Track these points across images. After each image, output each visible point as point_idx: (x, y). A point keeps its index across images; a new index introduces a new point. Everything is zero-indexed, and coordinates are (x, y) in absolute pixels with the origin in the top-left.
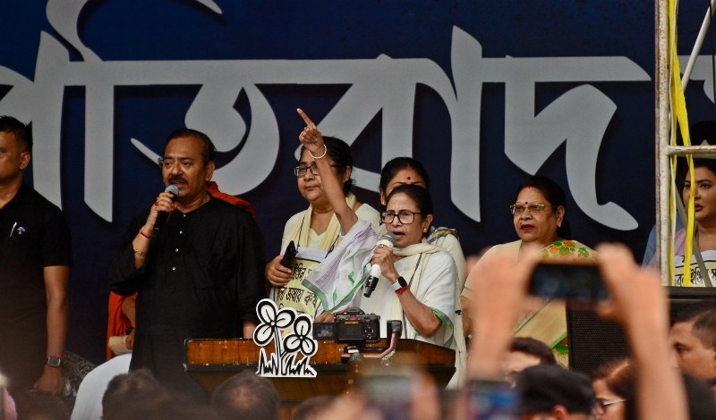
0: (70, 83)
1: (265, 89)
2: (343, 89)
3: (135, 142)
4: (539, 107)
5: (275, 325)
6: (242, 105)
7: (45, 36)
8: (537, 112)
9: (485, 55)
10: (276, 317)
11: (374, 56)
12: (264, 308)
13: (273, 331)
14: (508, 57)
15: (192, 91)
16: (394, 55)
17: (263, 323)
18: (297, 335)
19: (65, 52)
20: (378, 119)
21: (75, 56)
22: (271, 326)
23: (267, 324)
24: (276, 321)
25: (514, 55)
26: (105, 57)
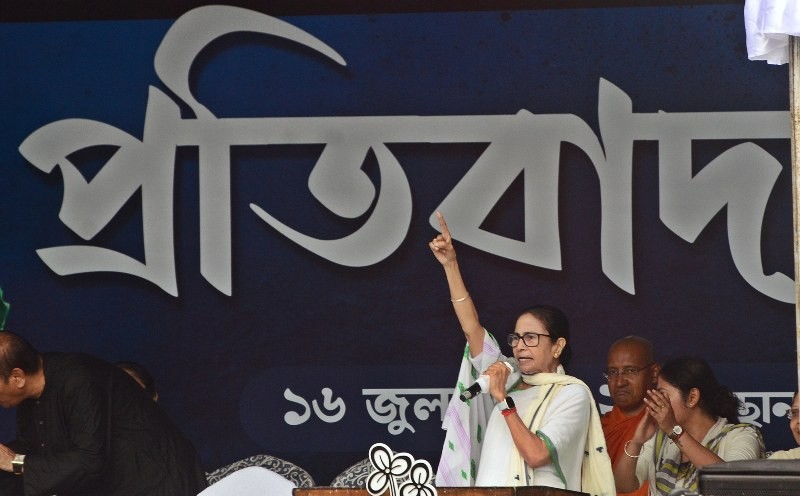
0: (181, 144)
1: (397, 149)
2: (481, 147)
3: (254, 207)
4: (696, 168)
5: (390, 473)
6: (371, 166)
7: (153, 91)
8: (695, 172)
9: (636, 109)
10: (391, 464)
11: (514, 112)
12: (378, 454)
13: (388, 478)
14: (660, 111)
15: (315, 151)
16: (535, 111)
17: (377, 471)
18: (414, 484)
19: (176, 109)
20: (520, 180)
21: (187, 113)
22: (385, 474)
24: (390, 468)
25: (668, 110)
26: (219, 115)
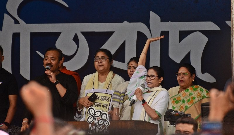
0: (14, 32)
1: (84, 33)
2: (112, 33)
3: (38, 52)
4: (181, 39)
5: (95, 116)
6: (76, 39)
7: (6, 15)
8: (180, 41)
9: (161, 21)
10: (95, 113)
11: (123, 22)
12: (91, 110)
13: (94, 118)
14: (170, 22)
15: (57, 34)
16: (129, 22)
17: (90, 115)
18: (102, 119)
19: (13, 21)
20: (124, 44)
21: (17, 22)
22: (93, 116)
23: (92, 115)
24: (95, 115)
25: (172, 21)
26: (27, 23)
